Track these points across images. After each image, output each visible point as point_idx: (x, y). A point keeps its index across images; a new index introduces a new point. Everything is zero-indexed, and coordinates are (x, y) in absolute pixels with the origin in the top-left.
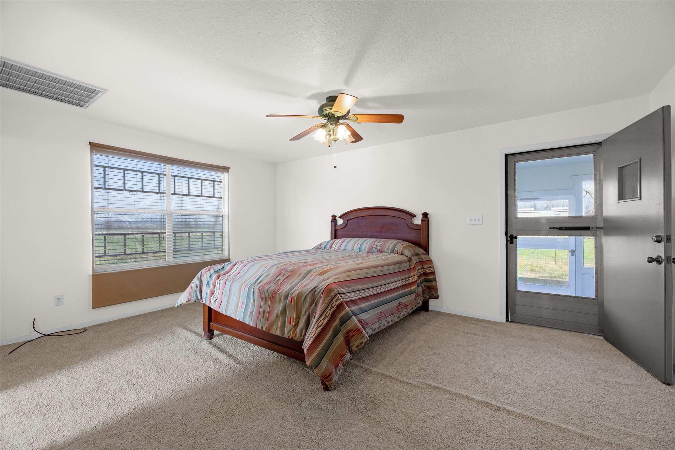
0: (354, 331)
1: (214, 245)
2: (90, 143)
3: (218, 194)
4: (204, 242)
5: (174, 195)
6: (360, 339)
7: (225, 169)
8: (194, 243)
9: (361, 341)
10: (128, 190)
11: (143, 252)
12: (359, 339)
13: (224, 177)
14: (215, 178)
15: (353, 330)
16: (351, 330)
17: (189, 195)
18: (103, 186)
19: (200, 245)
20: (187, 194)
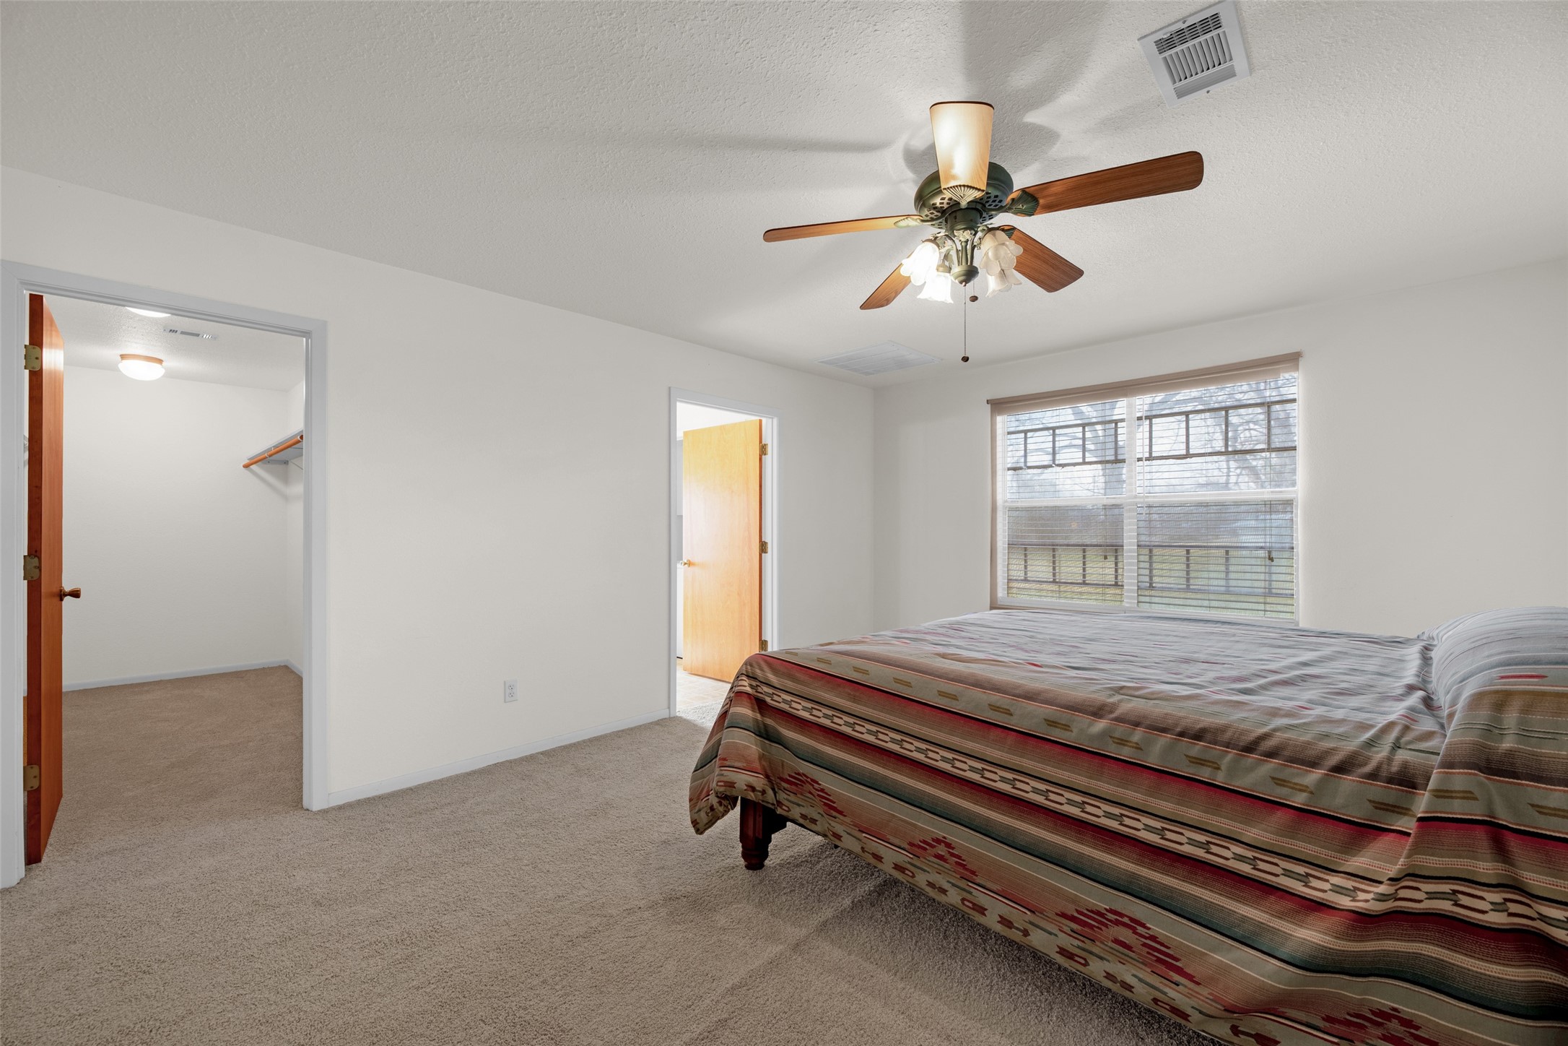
0: (953, 855)
1: (1270, 585)
2: (988, 402)
3: (1283, 438)
4: (1232, 576)
5: (1149, 460)
6: (948, 882)
7: (1292, 359)
8: (1199, 574)
9: (946, 886)
10: (1059, 465)
11: (1084, 581)
12: (948, 879)
13: (1293, 384)
14: (1270, 394)
15: (953, 848)
16: (948, 845)
17: (1188, 455)
18: (1022, 465)
19: (1223, 583)
20: (1184, 452)
